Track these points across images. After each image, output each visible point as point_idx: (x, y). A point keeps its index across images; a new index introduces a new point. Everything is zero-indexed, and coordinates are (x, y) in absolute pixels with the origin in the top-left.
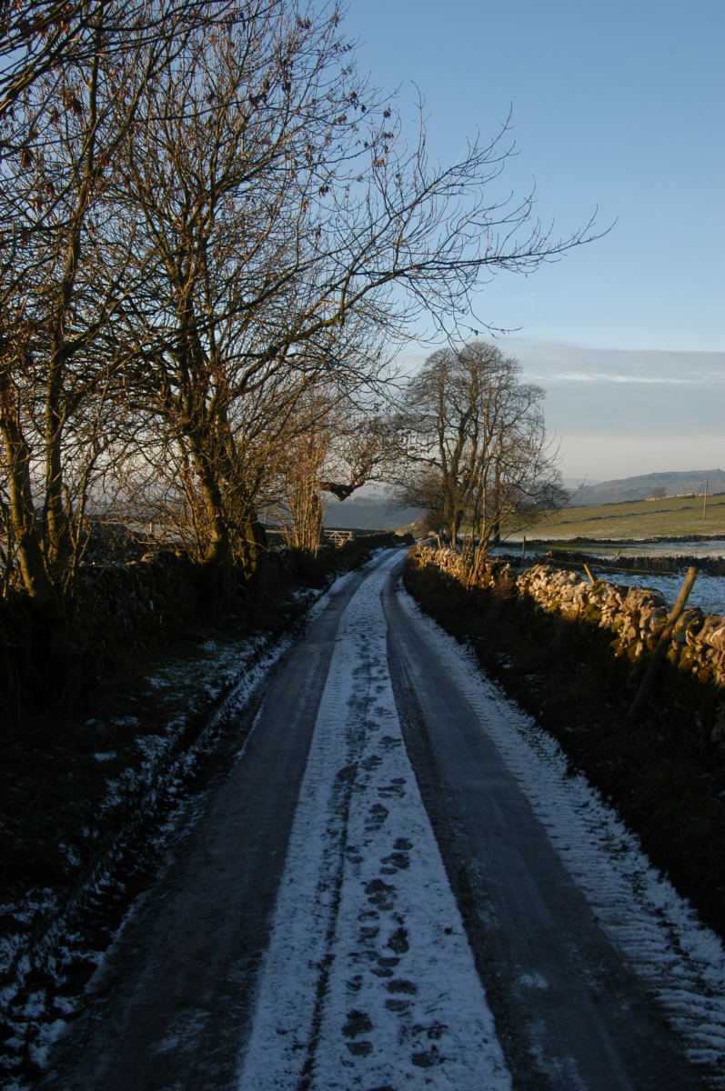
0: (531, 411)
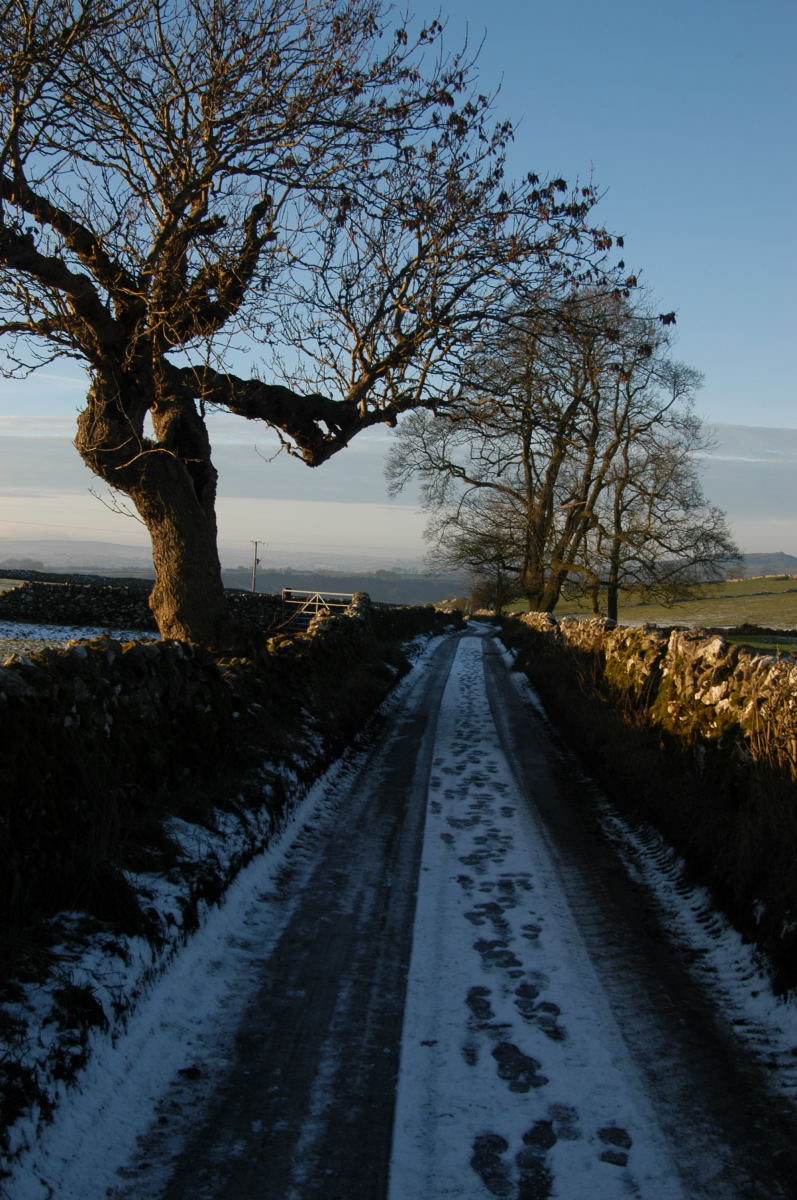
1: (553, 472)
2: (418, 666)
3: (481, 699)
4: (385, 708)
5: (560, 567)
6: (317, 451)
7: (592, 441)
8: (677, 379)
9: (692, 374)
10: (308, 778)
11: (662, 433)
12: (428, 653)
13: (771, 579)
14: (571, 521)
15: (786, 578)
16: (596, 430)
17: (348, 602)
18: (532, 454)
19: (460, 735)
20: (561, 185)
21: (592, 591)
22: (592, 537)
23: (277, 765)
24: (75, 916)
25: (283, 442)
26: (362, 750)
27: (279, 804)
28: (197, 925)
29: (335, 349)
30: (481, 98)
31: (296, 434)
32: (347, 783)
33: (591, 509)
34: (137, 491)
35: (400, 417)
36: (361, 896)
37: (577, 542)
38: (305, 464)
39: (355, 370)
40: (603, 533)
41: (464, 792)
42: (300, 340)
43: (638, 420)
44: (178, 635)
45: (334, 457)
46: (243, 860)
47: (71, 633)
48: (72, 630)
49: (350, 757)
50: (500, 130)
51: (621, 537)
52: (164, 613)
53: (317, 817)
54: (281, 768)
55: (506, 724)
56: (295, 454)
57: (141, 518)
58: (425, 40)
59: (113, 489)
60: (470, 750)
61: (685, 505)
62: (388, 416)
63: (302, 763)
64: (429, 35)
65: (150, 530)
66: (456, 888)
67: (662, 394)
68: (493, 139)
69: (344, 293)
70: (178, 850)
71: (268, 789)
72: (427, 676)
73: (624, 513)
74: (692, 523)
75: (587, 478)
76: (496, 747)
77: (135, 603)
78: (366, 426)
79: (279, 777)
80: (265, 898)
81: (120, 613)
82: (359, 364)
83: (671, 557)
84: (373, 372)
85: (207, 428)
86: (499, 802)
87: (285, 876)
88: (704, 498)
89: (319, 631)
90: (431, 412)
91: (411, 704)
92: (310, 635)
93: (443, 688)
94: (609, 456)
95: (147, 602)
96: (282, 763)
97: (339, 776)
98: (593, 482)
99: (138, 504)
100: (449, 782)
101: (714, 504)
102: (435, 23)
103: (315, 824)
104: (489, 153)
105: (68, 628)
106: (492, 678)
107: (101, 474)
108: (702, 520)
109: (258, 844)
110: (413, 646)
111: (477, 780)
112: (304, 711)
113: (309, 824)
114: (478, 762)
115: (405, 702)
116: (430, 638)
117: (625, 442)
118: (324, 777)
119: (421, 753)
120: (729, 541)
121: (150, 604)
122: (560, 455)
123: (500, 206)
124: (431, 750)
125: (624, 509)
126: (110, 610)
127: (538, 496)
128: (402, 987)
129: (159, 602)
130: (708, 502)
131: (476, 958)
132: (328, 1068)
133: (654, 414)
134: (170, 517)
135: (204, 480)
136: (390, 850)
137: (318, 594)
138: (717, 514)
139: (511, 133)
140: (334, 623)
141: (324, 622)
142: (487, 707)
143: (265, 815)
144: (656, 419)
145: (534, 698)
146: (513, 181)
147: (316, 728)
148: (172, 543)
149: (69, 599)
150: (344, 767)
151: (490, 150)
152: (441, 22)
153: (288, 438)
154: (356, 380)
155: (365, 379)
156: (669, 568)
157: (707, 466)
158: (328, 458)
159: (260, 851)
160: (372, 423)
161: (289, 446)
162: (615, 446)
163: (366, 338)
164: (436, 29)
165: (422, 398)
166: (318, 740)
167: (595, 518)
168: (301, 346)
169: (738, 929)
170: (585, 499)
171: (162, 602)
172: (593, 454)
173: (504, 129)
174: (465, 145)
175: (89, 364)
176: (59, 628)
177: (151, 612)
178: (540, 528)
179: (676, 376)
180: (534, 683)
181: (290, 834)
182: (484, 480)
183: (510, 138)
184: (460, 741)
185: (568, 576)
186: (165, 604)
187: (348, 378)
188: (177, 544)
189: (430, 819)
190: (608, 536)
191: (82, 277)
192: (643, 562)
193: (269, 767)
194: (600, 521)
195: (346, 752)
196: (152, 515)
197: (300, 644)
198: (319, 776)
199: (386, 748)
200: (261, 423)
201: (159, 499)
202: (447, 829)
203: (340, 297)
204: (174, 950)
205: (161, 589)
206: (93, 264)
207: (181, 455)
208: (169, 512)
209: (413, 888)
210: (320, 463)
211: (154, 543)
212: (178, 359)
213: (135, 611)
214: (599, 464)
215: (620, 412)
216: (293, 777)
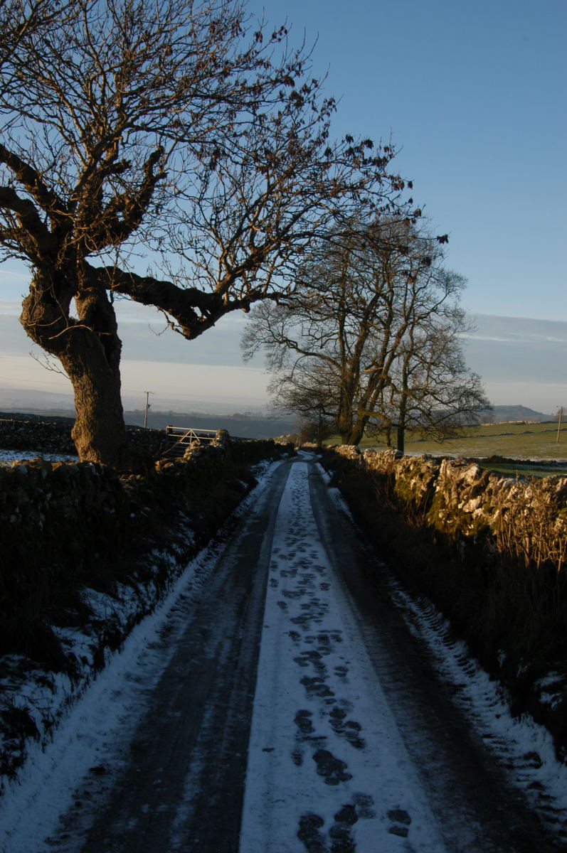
0: (450, 302)
1: (360, 346)
2: (262, 482)
3: (306, 506)
4: (239, 512)
5: (364, 413)
6: (193, 328)
7: (387, 324)
8: (448, 282)
9: (459, 279)
10: (183, 561)
11: (438, 320)
12: (269, 473)
13: (512, 424)
14: (372, 381)
15: (523, 423)
16: (391, 316)
17: (213, 436)
18: (345, 333)
19: (291, 531)
20: (369, 144)
21: (386, 431)
22: (387, 392)
23: (161, 551)
24: (16, 658)
25: (169, 322)
26: (221, 541)
27: (163, 579)
28: (104, 665)
29: (207, 257)
30: (314, 81)
31: (178, 316)
32: (211, 565)
33: (386, 373)
34: (64, 355)
35: (252, 305)
36: (221, 645)
37: (376, 396)
38: (184, 337)
39: (221, 272)
40: (395, 390)
41: (294, 572)
42: (182, 249)
43: (421, 310)
44: (92, 458)
45: (204, 333)
46: (137, 619)
47: (14, 456)
48: (15, 453)
49: (214, 547)
50: (326, 104)
51: (407, 393)
52: (82, 442)
53: (190, 589)
54: (164, 554)
55: (324, 525)
56: (177, 330)
57: (67, 374)
58: (275, 40)
59: (47, 353)
60: (298, 543)
61: (453, 371)
62: (244, 304)
63: (179, 551)
64: (278, 36)
65: (73, 382)
66: (288, 640)
67: (438, 292)
68: (322, 111)
69: (214, 217)
70: (90, 611)
71: (155, 568)
72: (269, 489)
73: (410, 376)
74: (457, 384)
75: (384, 350)
76: (317, 540)
77: (61, 434)
78: (228, 311)
79: (162, 560)
80: (152, 646)
81: (50, 442)
82: (224, 267)
83: (443, 407)
84: (234, 273)
85: (115, 311)
86: (319, 580)
87: (166, 631)
88: (467, 366)
89: (192, 456)
90: (274, 302)
91: (257, 509)
92: (186, 459)
93: (279, 499)
94: (399, 335)
95: (69, 434)
96: (165, 550)
97: (205, 560)
98: (388, 353)
99: (64, 364)
100: (284, 565)
101: (473, 370)
102: (282, 28)
103: (188, 594)
104: (318, 120)
105: (12, 452)
106: (315, 492)
107: (38, 342)
108: (465, 382)
109: (148, 608)
110: (258, 468)
111: (303, 564)
112: (181, 514)
113: (184, 594)
114: (304, 551)
115: (252, 507)
116: (271, 463)
117: (411, 326)
118: (194, 561)
119: (264, 544)
120: (483, 397)
121: (72, 435)
122: (365, 334)
123: (325, 157)
124: (271, 543)
125: (410, 373)
126: (43, 440)
127: (349, 363)
128: (249, 709)
129: (79, 434)
130: (469, 369)
131: (302, 690)
132: (196, 767)
133: (432, 306)
134: (87, 374)
135: (113, 347)
136: (241, 613)
137: (191, 430)
138: (475, 377)
139: (334, 106)
140: (202, 451)
141: (196, 450)
142: (311, 512)
143: (153, 587)
144: (434, 310)
145: (344, 506)
146: (335, 141)
147: (189, 526)
148: (88, 393)
149: (14, 430)
150: (210, 554)
151: (319, 118)
152: (287, 28)
153: (172, 319)
154: (221, 279)
155: (228, 278)
156: (442, 416)
157: (469, 343)
158: (201, 333)
159: (149, 613)
160: (232, 309)
161: (173, 324)
162: (404, 329)
163: (229, 249)
164: (283, 32)
165: (268, 292)
166: (191, 534)
167: (389, 379)
168: (183, 254)
169: (486, 671)
170: (382, 366)
171: (80, 435)
172: (388, 334)
173: (330, 103)
174: (302, 114)
175: (31, 264)
176: (6, 452)
177: (73, 441)
178: (350, 386)
179: (448, 280)
180: (345, 495)
181: (170, 601)
182: (311, 351)
183: (334, 109)
184: (292, 536)
185: (370, 420)
186: (83, 436)
187: (216, 277)
188: (92, 393)
189: (270, 591)
190: (398, 392)
191: (28, 201)
192: (423, 411)
193: (156, 553)
194: (392, 381)
195: (211, 543)
196: (74, 372)
197: (179, 466)
198: (191, 560)
199: (239, 541)
200: (153, 308)
201: (80, 361)
202: (282, 598)
203: (211, 220)
204: (87, 683)
205: (80, 425)
206: (36, 193)
207: (96, 330)
208: (87, 370)
209: (258, 640)
210: (195, 337)
211: (76, 392)
212: (95, 261)
213: (61, 441)
214: (392, 341)
215: (408, 304)
216: (173, 560)
